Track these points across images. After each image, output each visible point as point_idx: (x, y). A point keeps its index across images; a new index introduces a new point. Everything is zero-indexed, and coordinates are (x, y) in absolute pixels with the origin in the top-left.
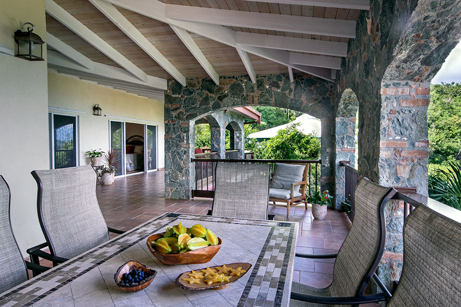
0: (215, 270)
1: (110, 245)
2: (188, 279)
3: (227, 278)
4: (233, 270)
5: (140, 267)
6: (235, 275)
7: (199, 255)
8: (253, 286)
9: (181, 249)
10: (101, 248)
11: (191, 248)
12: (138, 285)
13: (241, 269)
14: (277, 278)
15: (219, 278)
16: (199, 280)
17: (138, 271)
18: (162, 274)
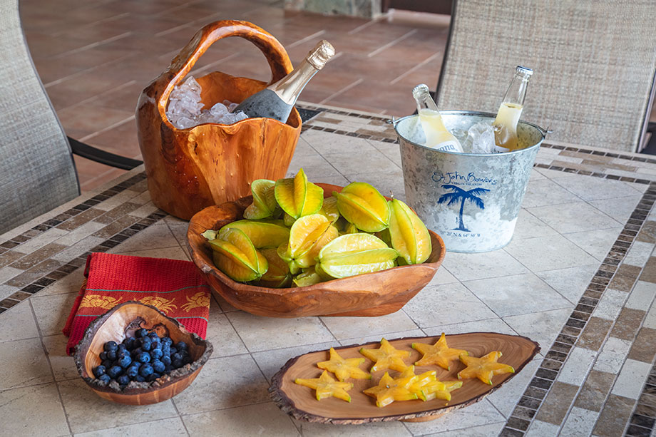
0: (407, 354)
1: (71, 219)
2: (313, 383)
3: (446, 389)
4: (471, 361)
5: (161, 324)
6: (477, 379)
7: (357, 295)
8: (534, 422)
9: (300, 271)
10: (41, 228)
11: (331, 269)
12: (149, 390)
13: (500, 361)
14: (630, 401)
15: (418, 387)
16: (348, 386)
17: (151, 336)
18: (234, 347)
